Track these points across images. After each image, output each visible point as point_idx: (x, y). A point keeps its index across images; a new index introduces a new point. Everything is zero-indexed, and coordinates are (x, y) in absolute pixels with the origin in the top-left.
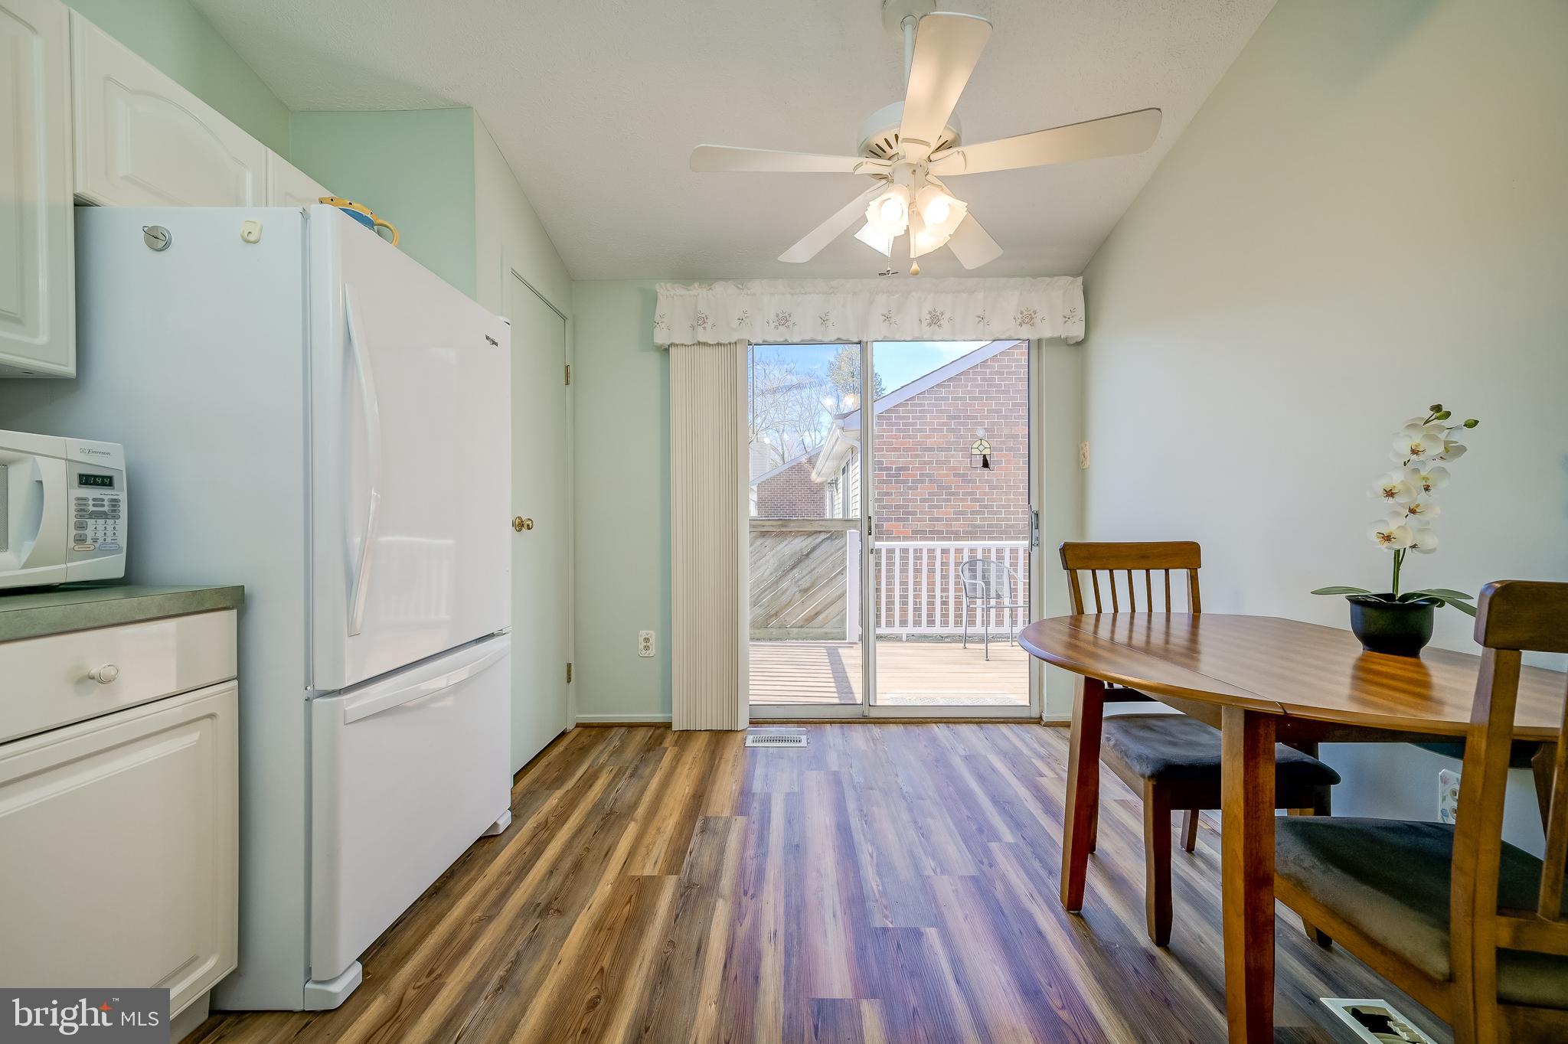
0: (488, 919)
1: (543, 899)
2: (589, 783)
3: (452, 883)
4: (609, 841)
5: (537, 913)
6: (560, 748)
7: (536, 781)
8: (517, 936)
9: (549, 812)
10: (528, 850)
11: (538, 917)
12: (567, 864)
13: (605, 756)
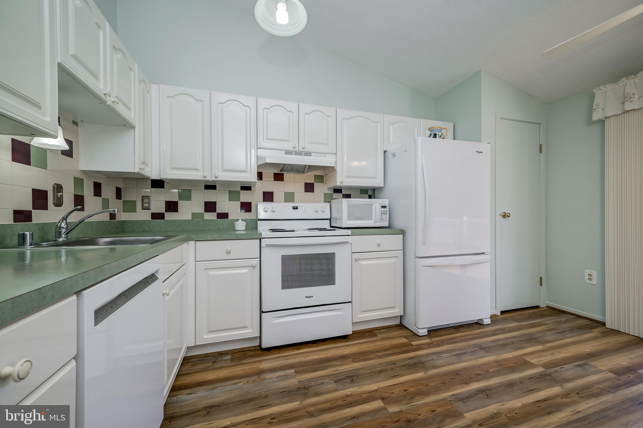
0: (464, 341)
1: (484, 346)
2: (534, 326)
3: (461, 328)
4: (524, 345)
5: (479, 348)
6: (532, 311)
7: (510, 317)
8: (469, 349)
9: (508, 327)
10: (490, 333)
11: (479, 349)
12: (501, 342)
13: (552, 321)
